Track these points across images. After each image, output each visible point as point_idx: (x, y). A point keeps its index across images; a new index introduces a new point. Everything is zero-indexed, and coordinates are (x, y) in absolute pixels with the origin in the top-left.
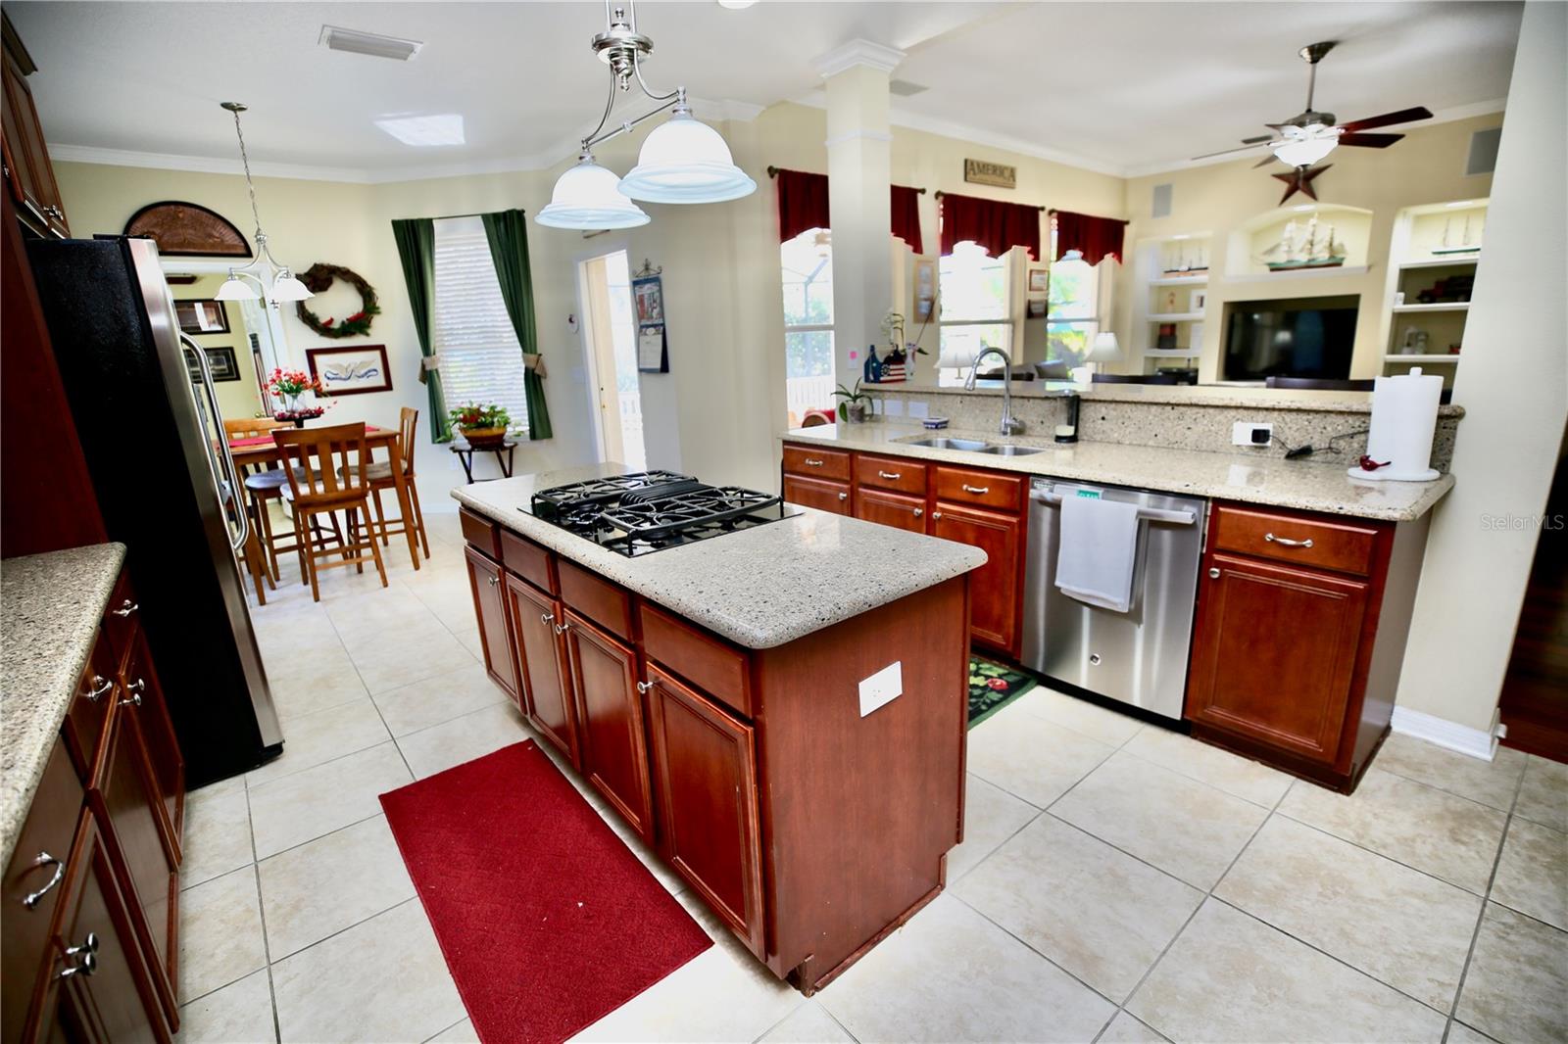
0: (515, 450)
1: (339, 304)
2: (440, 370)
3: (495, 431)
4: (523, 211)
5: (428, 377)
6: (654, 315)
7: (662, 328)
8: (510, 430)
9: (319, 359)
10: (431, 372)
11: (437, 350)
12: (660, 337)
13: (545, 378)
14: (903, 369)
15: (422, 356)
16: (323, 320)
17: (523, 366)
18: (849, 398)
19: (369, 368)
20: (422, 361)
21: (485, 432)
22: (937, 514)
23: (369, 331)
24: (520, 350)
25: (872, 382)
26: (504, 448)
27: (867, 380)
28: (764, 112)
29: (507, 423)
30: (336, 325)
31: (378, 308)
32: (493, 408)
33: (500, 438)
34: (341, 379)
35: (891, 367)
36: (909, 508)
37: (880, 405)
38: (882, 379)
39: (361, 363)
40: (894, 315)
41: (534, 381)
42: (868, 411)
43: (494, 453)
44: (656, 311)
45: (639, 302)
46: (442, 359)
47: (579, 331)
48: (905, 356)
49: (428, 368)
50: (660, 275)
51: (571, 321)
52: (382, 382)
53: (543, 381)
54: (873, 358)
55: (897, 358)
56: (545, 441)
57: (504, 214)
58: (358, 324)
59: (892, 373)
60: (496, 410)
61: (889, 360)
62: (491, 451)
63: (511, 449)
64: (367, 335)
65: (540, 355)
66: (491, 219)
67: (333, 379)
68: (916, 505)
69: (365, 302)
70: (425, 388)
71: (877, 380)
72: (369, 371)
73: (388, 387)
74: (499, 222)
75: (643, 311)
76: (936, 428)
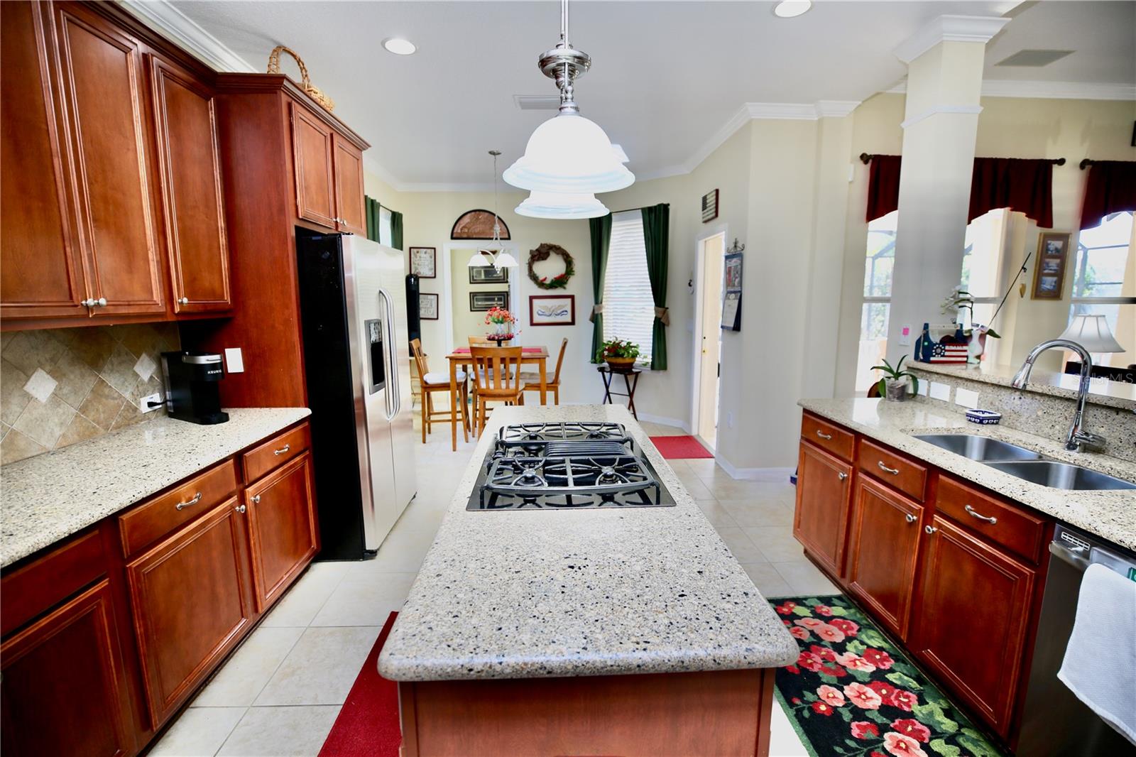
0: (639, 374)
1: (551, 268)
2: (604, 314)
3: (628, 360)
4: (668, 205)
5: (596, 319)
6: (736, 284)
7: (739, 294)
8: (639, 360)
9: (535, 302)
10: (597, 315)
11: (604, 300)
12: (737, 301)
13: (668, 325)
14: (965, 351)
15: (593, 304)
16: (541, 278)
17: (654, 316)
18: (891, 375)
19: (562, 310)
20: (594, 307)
21: (620, 360)
22: (931, 529)
23: (567, 286)
24: (653, 304)
25: (922, 361)
26: (632, 373)
27: (916, 358)
28: (860, 106)
29: (635, 356)
30: (548, 282)
31: (573, 271)
32: (629, 343)
33: (631, 365)
34: (546, 315)
35: (947, 348)
36: (903, 509)
37: (926, 387)
38: (932, 359)
39: (559, 306)
40: (960, 293)
41: (660, 328)
42: (911, 391)
43: (623, 376)
44: (737, 280)
45: (728, 271)
46: (606, 307)
47: (693, 293)
48: (971, 336)
49: (596, 312)
50: (742, 252)
51: (690, 285)
52: (569, 319)
53: (666, 328)
54: (926, 336)
55: (960, 338)
56: (661, 372)
57: (655, 207)
58: (560, 282)
59: (947, 354)
60: (631, 345)
61: (947, 340)
62: (621, 374)
63: (637, 374)
64: (565, 288)
65: (667, 308)
66: (647, 211)
67: (541, 315)
68: (911, 510)
69: (567, 267)
70: (592, 325)
71: (926, 360)
72: (563, 312)
73: (573, 323)
74: (652, 212)
75: (730, 280)
76: (981, 422)
